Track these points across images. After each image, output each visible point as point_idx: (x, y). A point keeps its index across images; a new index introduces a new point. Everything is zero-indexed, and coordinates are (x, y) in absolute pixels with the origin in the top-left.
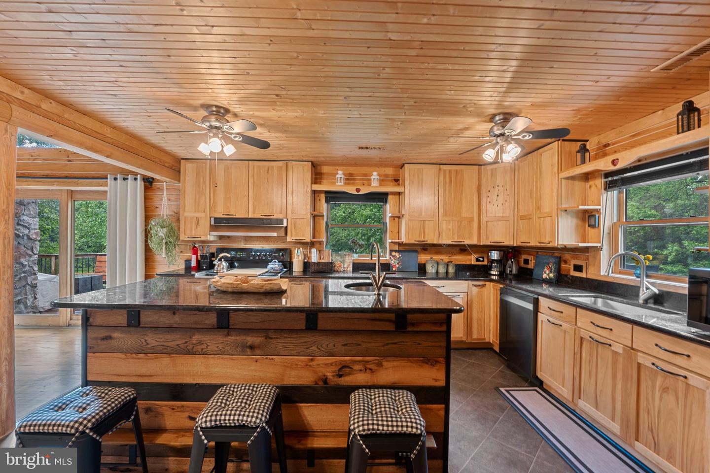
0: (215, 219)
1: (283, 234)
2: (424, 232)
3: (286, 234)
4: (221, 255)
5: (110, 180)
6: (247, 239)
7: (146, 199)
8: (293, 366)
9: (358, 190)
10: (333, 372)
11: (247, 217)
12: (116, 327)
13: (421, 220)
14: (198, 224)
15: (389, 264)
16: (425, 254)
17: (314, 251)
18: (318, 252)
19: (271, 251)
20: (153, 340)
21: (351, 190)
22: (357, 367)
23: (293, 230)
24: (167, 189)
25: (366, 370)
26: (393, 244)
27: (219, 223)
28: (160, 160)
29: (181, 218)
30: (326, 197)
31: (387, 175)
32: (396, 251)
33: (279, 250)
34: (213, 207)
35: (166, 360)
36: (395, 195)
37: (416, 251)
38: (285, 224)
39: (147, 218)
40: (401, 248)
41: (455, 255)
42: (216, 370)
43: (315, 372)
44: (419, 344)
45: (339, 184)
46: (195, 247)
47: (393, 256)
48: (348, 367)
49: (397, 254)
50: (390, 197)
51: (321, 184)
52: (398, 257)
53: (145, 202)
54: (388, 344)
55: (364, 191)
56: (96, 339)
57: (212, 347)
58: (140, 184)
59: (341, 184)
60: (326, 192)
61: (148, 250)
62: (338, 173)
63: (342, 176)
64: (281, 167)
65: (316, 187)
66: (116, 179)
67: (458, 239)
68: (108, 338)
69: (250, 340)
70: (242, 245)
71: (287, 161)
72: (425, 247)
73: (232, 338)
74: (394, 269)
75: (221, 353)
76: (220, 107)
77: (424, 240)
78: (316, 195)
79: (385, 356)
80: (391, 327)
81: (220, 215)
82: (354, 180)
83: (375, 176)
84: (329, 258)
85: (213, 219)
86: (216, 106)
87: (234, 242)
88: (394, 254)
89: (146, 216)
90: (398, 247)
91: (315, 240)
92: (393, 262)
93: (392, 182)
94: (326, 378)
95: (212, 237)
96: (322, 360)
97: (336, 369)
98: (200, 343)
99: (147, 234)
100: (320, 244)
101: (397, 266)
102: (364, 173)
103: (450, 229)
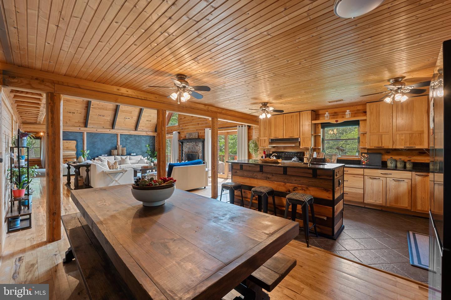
0: (271, 139)
1: (299, 145)
2: (382, 142)
3: (300, 145)
4: (273, 154)
5: (238, 127)
6: (285, 148)
7: (249, 133)
8: (280, 185)
9: (337, 121)
10: (292, 189)
11: (283, 138)
12: (238, 169)
13: (379, 135)
14: (265, 141)
15: (360, 160)
16: (388, 155)
17: (315, 153)
18: (317, 154)
19: (295, 153)
20: (245, 173)
21: (333, 121)
22: (299, 188)
23: (303, 143)
24: (255, 129)
25: (302, 190)
26: (363, 149)
27: (273, 141)
28: (252, 119)
29: (259, 140)
30: (322, 126)
31: (358, 110)
32: (365, 153)
33: (298, 153)
34: (270, 135)
35: (248, 179)
36: (364, 121)
37: (380, 153)
38: (299, 141)
39: (249, 140)
40: (369, 152)
41: (414, 156)
42: (260, 183)
43: (286, 188)
44: (322, 183)
45: (326, 119)
46: (264, 151)
47: (363, 156)
48: (296, 188)
49: (365, 155)
50: (360, 122)
51: (319, 120)
52: (366, 156)
53: (248, 134)
54: (310, 182)
55: (340, 121)
56: (234, 172)
57: (259, 177)
58: (246, 127)
59: (327, 119)
60: (321, 124)
61: (249, 152)
62: (326, 114)
63: (328, 115)
64: (297, 115)
65: (314, 122)
66: (239, 127)
67: (410, 145)
68: (236, 172)
69: (269, 176)
70: (282, 150)
71: (300, 112)
72: (388, 151)
73: (263, 175)
74: (363, 164)
75: (261, 179)
76: (265, 103)
77: (381, 146)
78: (316, 125)
79: (309, 186)
80: (311, 176)
81: (272, 138)
82: (338, 115)
83: (348, 112)
84: (322, 156)
85: (270, 139)
86: (264, 103)
87: (279, 149)
88: (363, 155)
89: (248, 139)
90: (367, 151)
91: (316, 147)
92: (362, 159)
93: (362, 113)
94: (290, 191)
95: (269, 146)
96: (288, 184)
97: (293, 188)
98: (256, 175)
99: (249, 146)
100: (319, 150)
101: (366, 162)
102: (343, 111)
103: (402, 140)
